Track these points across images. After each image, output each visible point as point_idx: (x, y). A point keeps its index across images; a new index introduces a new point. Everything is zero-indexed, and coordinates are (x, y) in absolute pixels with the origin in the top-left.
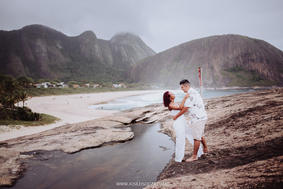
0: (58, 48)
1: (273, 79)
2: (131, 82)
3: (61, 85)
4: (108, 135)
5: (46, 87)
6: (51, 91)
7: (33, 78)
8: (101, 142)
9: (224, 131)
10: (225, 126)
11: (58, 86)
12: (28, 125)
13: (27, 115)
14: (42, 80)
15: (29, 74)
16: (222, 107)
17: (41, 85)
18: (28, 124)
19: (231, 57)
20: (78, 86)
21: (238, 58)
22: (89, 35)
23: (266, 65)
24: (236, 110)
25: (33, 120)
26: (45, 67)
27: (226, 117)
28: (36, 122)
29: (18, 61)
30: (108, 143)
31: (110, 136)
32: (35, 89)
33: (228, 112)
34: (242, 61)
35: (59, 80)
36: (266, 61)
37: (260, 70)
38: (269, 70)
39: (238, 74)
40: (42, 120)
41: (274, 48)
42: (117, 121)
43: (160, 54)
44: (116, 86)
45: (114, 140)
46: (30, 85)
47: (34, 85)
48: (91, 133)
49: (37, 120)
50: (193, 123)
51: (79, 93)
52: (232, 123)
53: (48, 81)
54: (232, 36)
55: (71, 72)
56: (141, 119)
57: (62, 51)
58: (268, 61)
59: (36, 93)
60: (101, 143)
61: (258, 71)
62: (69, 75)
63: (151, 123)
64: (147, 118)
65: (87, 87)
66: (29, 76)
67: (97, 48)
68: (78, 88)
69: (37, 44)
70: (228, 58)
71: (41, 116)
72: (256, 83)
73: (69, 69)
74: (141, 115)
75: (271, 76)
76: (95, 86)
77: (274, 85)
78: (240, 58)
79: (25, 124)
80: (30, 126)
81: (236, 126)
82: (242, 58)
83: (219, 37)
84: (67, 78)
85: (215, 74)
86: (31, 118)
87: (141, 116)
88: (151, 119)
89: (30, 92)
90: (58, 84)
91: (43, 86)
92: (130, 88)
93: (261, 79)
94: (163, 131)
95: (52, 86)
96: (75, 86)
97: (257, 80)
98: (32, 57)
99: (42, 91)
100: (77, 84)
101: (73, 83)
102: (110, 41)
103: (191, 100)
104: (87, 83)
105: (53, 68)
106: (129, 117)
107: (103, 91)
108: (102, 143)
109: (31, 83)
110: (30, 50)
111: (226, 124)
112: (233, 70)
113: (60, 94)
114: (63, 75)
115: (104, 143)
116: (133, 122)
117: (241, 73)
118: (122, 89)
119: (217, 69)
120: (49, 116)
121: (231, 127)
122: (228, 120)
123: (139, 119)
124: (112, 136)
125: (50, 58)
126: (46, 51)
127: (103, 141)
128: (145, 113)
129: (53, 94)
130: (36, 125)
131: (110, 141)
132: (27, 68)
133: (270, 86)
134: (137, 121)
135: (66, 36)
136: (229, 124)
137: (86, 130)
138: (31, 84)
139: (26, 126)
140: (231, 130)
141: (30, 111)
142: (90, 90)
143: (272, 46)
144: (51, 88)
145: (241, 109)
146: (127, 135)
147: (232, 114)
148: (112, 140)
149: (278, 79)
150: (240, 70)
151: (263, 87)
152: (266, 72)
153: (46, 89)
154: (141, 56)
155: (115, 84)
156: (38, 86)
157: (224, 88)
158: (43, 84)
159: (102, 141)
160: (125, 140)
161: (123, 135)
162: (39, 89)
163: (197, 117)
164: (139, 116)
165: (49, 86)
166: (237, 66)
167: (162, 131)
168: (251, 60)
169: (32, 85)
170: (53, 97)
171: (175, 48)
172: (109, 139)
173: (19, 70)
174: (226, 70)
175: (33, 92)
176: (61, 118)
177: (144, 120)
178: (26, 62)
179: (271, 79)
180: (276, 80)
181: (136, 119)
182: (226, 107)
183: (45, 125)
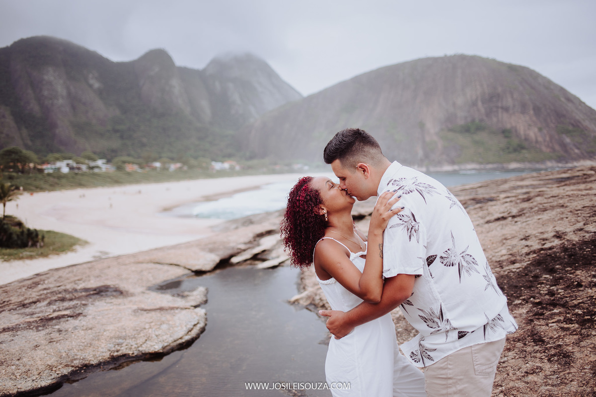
0: (91, 86)
1: (548, 146)
2: (251, 158)
3: (98, 167)
4: (105, 331)
5: (65, 170)
6: (75, 180)
7: (37, 152)
8: (67, 366)
9: (529, 327)
10: (526, 301)
11: (92, 168)
12: (12, 258)
13: (11, 234)
14: (57, 155)
15: (30, 143)
16: (482, 221)
17: (53, 167)
18: (10, 255)
19: (460, 101)
20: (135, 167)
21: (474, 104)
22: (159, 57)
23: (534, 119)
24: (545, 236)
25: (24, 245)
26: (64, 129)
27: (513, 262)
28: (32, 249)
29: (4, 116)
30: (99, 365)
31: (112, 335)
32: (40, 176)
33: (515, 242)
34: (483, 111)
35: (93, 156)
36: (534, 109)
37: (522, 129)
38: (540, 130)
39: (477, 137)
40: (46, 245)
41: (549, 82)
42: (176, 265)
43: (311, 98)
44: (217, 166)
45: (124, 350)
46: (29, 167)
47: (39, 167)
48: (63, 316)
49: (34, 245)
50: (429, 358)
51: (137, 181)
52: (551, 293)
53: (70, 158)
54: (463, 58)
55: (122, 137)
56: (247, 255)
57: (100, 93)
58: (537, 110)
59: (41, 183)
60: (66, 371)
61: (516, 131)
62: (115, 143)
63: (274, 267)
64: (264, 251)
65: (155, 169)
66: (28, 147)
67: (176, 84)
68: (136, 172)
69: (46, 77)
70: (454, 104)
71: (43, 238)
72: (513, 156)
73: (116, 131)
74: (250, 242)
75: (545, 141)
76: (173, 167)
77: (550, 159)
78: (480, 104)
79: (4, 255)
80: (15, 259)
81: (576, 306)
82: (483, 103)
83: (435, 60)
84: (113, 151)
85: (428, 139)
86: (19, 242)
87: (249, 246)
88: (274, 254)
89: (29, 181)
90: (92, 164)
91: (59, 169)
92: (247, 170)
93: (523, 148)
94: (304, 303)
95: (79, 169)
96: (129, 168)
97: (515, 150)
98: (34, 107)
99: (56, 180)
100: (133, 163)
101: (124, 162)
102: (204, 70)
103: (412, 231)
104: (155, 160)
105: (81, 129)
106: (211, 251)
107: (191, 178)
108: (70, 369)
109: (31, 161)
110: (30, 91)
111: (526, 293)
112: (466, 130)
113: (95, 186)
114: (103, 144)
115: (81, 369)
116: (224, 263)
117: (482, 136)
118: (230, 173)
119: (432, 128)
120: (63, 236)
121: (556, 311)
122: (527, 275)
123: (243, 253)
124: (119, 338)
125: (74, 108)
126: (64, 93)
127: (76, 363)
128: (261, 235)
129: (81, 185)
130: (31, 257)
131: (107, 355)
132: (25, 132)
133: (542, 161)
134: (234, 260)
135: (107, 60)
136: (541, 294)
137: (63, 300)
138: (32, 165)
139: (5, 261)
140: (563, 329)
141: (20, 224)
142: (162, 176)
143: (544, 78)
144: (76, 174)
145: (565, 233)
146: (177, 324)
147: (534, 252)
148: (116, 354)
149: (557, 147)
150: (479, 128)
151: (528, 165)
152: (533, 133)
153: (65, 176)
154: (271, 103)
155: (216, 160)
156: (48, 168)
157: (448, 168)
158: (59, 164)
159: (72, 361)
160: (165, 350)
161: (164, 327)
162: (49, 175)
163: (455, 324)
164: (243, 247)
165: (72, 168)
166: (473, 121)
167: (301, 302)
168: (502, 108)
169: (35, 168)
170: (79, 191)
171: (343, 85)
172: (104, 350)
173: (7, 135)
174: (450, 130)
175: (37, 183)
176: (89, 240)
177: (256, 258)
178: (22, 119)
179: (544, 148)
180: (554, 150)
181: (232, 256)
182: (498, 223)
183: (50, 256)
